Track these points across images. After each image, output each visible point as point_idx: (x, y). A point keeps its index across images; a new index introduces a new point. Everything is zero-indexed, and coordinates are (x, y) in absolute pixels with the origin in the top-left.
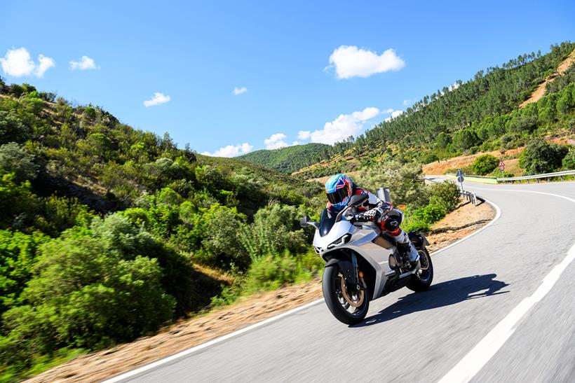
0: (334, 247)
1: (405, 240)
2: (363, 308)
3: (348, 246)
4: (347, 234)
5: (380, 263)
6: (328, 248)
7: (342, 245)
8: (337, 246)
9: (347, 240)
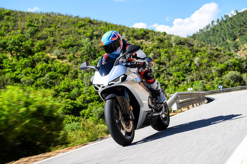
0: (113, 84)
1: (157, 88)
2: (131, 134)
3: (124, 84)
4: (124, 75)
5: (143, 102)
6: (109, 85)
7: (120, 83)
8: (116, 84)
9: (124, 79)
